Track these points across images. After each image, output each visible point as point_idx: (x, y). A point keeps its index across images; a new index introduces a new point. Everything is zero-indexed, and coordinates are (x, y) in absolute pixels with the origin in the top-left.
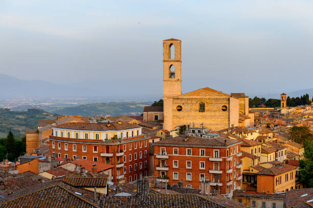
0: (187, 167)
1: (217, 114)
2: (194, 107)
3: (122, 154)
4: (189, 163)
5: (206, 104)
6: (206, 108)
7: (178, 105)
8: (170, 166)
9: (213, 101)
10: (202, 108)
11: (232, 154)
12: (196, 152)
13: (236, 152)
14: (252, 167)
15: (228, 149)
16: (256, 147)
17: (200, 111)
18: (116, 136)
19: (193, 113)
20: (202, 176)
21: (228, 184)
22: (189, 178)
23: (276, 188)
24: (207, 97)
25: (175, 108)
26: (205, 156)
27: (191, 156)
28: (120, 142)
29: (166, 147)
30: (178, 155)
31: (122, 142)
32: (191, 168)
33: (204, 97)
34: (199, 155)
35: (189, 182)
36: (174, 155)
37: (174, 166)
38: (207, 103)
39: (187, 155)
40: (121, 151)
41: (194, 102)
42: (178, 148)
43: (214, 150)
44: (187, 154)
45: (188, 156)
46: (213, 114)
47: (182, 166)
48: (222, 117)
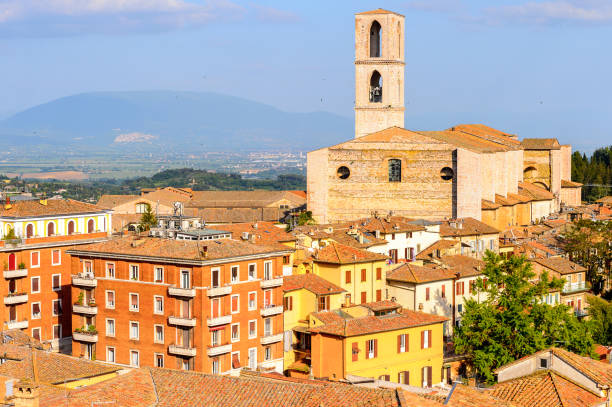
0: (132, 309)
1: (429, 186)
2: (376, 169)
3: (24, 273)
4: (134, 297)
5: (403, 164)
6: (405, 173)
7: (340, 165)
8: (99, 305)
9: (421, 157)
10: (396, 172)
11: (237, 281)
12: (147, 273)
13: (259, 277)
14: (313, 314)
15: (218, 269)
16: (367, 266)
17: (390, 180)
18: (12, 232)
19: (375, 185)
20: (159, 329)
21: (214, 351)
22: (133, 333)
23: (350, 367)
24: (408, 147)
25: (333, 171)
26: (163, 283)
27: (138, 281)
28: (15, 244)
29: (94, 258)
30: (113, 279)
31: (23, 246)
32: (137, 310)
33: (401, 146)
34: (152, 280)
35: (135, 342)
36: (108, 277)
37: (108, 305)
38: (406, 160)
39: (131, 280)
40: (22, 267)
41: (376, 158)
42: (113, 263)
43: (182, 269)
44: (131, 276)
45: (133, 281)
46: (419, 186)
47: (122, 305)
48: (442, 195)
